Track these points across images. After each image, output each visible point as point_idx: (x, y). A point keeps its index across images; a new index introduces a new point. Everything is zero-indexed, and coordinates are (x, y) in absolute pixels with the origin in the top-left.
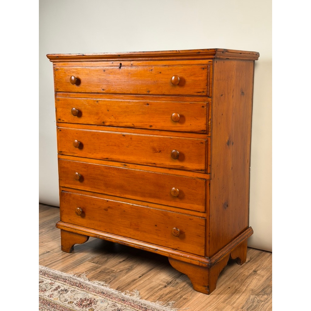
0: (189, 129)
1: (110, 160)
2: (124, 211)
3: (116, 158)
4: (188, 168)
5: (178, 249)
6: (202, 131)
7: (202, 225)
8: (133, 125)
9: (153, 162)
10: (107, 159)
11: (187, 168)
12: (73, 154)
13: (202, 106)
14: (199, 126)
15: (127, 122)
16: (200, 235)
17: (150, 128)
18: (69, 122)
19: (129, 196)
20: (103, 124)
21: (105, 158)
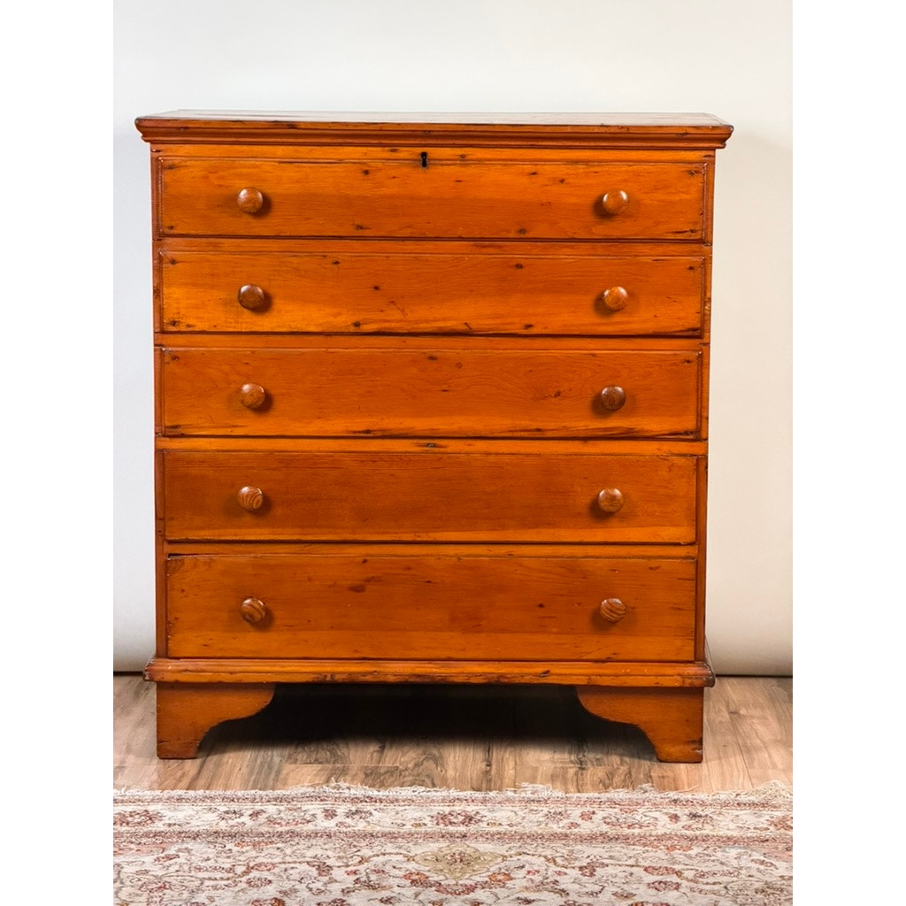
0: (650, 327)
1: (380, 434)
2: (429, 582)
3: (400, 426)
4: (647, 431)
5: (615, 657)
6: (689, 330)
7: (687, 577)
8: (465, 327)
9: (535, 425)
10: (367, 435)
11: (643, 431)
12: (229, 430)
13: (688, 266)
14: (679, 318)
15: (444, 320)
16: (680, 606)
17: (525, 332)
18: (213, 330)
19: (447, 533)
20: (352, 329)
21: (359, 432)
